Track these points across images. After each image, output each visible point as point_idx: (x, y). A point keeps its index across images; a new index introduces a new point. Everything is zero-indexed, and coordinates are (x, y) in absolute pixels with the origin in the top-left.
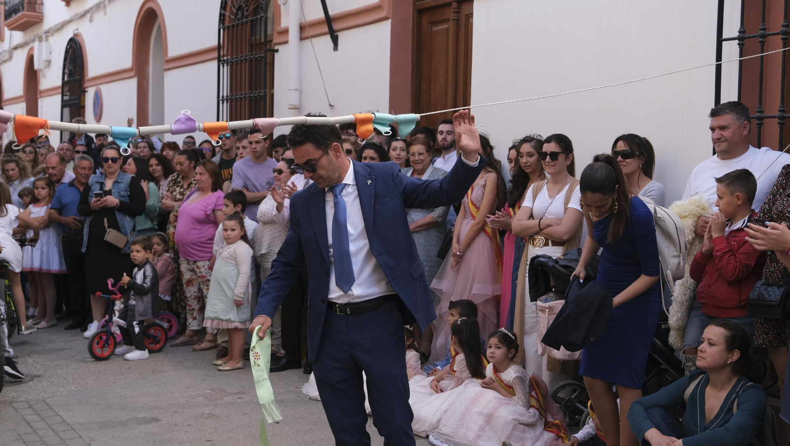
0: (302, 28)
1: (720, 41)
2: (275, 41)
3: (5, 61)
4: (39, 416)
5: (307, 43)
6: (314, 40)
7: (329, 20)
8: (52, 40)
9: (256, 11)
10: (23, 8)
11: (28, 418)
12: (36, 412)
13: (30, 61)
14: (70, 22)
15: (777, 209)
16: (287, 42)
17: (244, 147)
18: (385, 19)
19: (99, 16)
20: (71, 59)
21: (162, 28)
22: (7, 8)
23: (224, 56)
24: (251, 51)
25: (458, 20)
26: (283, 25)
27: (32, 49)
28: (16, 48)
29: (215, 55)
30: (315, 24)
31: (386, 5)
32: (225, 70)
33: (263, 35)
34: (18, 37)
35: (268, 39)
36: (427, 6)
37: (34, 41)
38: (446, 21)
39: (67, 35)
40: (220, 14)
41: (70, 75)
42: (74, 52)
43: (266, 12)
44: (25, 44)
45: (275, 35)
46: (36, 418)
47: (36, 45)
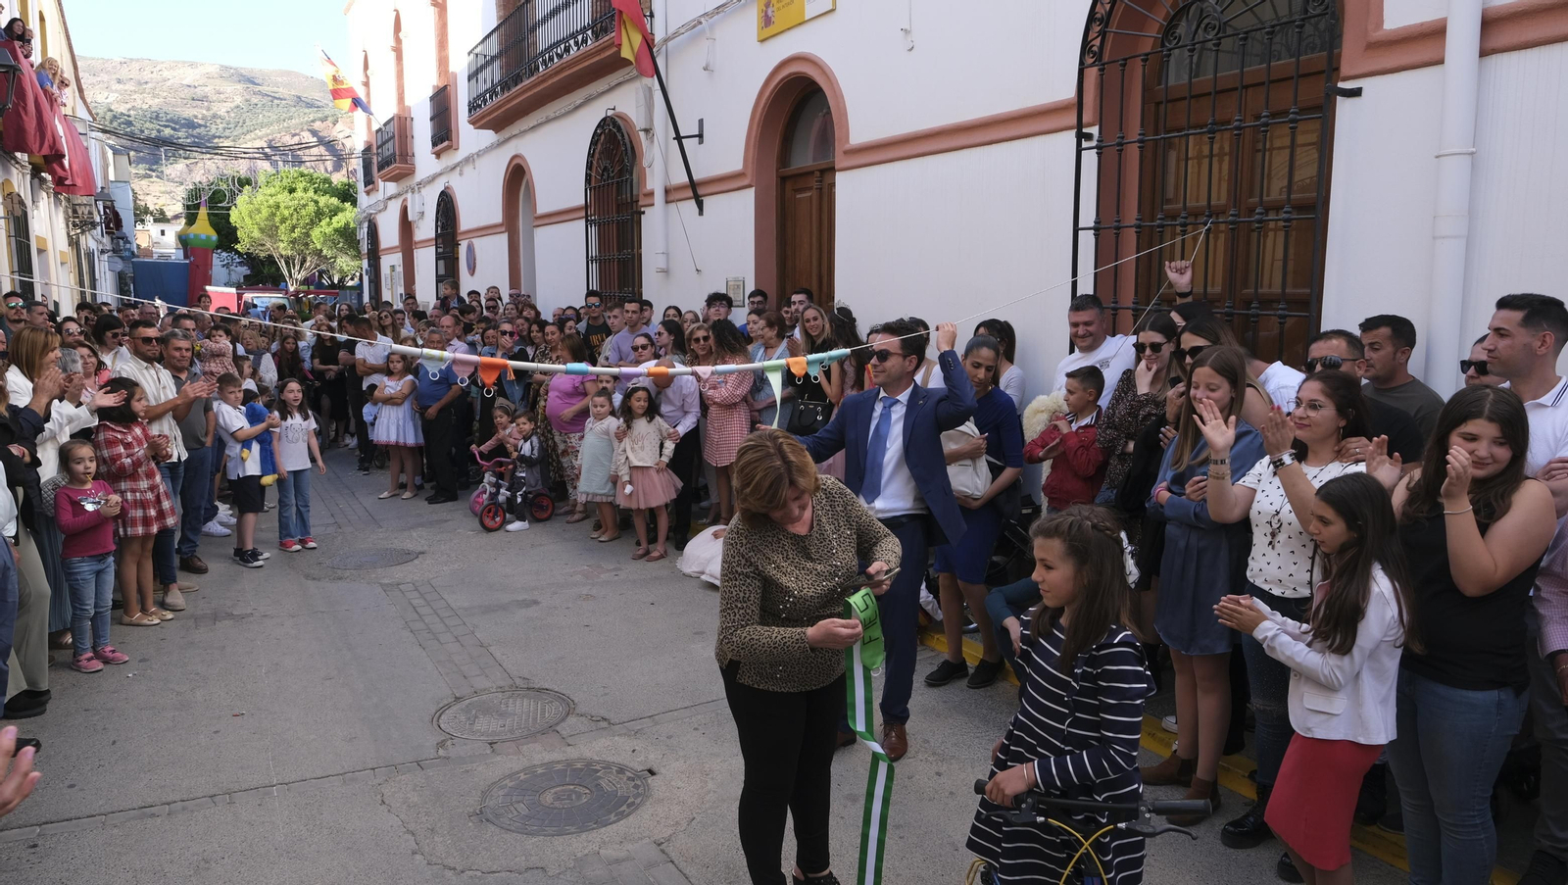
0: (667, 191)
1: (1076, 230)
2: (640, 203)
3: (380, 211)
4: (425, 599)
5: (673, 205)
6: (678, 203)
7: (693, 185)
8: (423, 190)
9: (621, 173)
10: (395, 160)
11: (415, 602)
12: (422, 595)
13: (404, 211)
14: (440, 174)
15: (1119, 413)
16: (653, 205)
17: (615, 317)
18: (750, 186)
19: (468, 170)
20: (443, 212)
21: (530, 182)
22: (380, 159)
23: (591, 216)
24: (618, 212)
25: (821, 189)
26: (649, 187)
27: (405, 200)
28: (390, 198)
29: (583, 214)
30: (680, 188)
31: (749, 172)
32: (593, 230)
33: (629, 195)
34: (392, 188)
35: (634, 199)
36: (790, 173)
37: (407, 192)
38: (810, 189)
39: (437, 188)
40: (586, 174)
41: (441, 230)
42: (446, 204)
43: (631, 175)
44: (399, 195)
45: (641, 197)
46: (421, 602)
47: (409, 195)
